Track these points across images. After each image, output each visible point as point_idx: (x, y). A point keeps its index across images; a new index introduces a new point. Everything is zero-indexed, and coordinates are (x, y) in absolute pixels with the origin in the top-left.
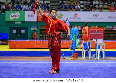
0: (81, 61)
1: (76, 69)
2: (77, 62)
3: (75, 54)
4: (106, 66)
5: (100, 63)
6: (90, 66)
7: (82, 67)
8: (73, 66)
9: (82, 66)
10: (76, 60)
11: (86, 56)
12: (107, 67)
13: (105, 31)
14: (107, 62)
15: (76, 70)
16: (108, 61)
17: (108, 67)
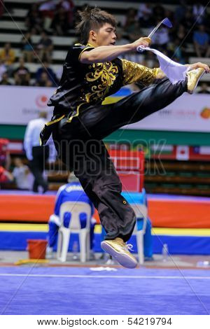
0: (57, 269)
1: (40, 299)
2: (45, 273)
3: (36, 245)
4: (148, 291)
5: (126, 280)
6: (89, 291)
7: (60, 294)
8: (29, 286)
9: (62, 289)
10: (41, 265)
11: (70, 250)
12: (153, 293)
13: (146, 160)
14: (153, 274)
15: (39, 303)
16: (154, 270)
17: (153, 296)
